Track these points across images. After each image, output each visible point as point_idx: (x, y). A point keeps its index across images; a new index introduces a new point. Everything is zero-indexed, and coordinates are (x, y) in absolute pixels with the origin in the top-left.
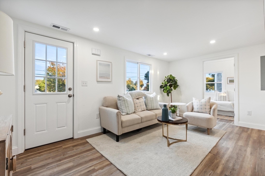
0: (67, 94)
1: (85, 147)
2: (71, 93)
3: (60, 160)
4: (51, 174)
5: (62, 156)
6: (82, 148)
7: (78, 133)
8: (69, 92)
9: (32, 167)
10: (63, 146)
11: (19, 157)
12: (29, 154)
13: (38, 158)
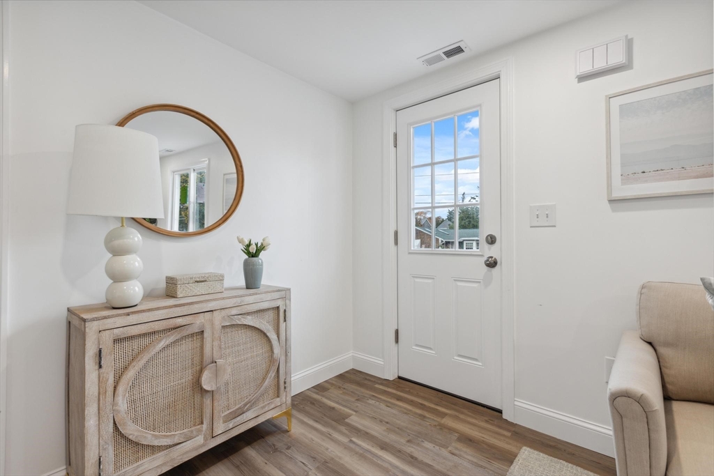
0: (482, 256)
1: (481, 467)
2: (493, 251)
3: (384, 446)
4: (332, 459)
5: (403, 441)
6: (466, 464)
7: (516, 403)
8: (490, 249)
9: (352, 417)
10: (451, 416)
11: (377, 386)
12: (390, 390)
13: (383, 406)
